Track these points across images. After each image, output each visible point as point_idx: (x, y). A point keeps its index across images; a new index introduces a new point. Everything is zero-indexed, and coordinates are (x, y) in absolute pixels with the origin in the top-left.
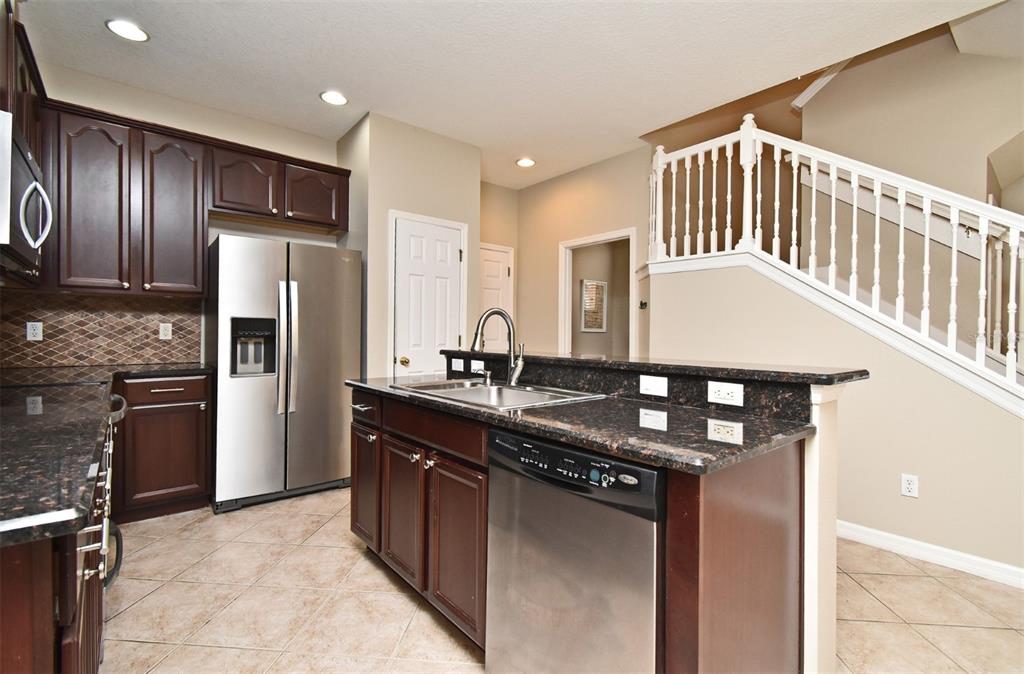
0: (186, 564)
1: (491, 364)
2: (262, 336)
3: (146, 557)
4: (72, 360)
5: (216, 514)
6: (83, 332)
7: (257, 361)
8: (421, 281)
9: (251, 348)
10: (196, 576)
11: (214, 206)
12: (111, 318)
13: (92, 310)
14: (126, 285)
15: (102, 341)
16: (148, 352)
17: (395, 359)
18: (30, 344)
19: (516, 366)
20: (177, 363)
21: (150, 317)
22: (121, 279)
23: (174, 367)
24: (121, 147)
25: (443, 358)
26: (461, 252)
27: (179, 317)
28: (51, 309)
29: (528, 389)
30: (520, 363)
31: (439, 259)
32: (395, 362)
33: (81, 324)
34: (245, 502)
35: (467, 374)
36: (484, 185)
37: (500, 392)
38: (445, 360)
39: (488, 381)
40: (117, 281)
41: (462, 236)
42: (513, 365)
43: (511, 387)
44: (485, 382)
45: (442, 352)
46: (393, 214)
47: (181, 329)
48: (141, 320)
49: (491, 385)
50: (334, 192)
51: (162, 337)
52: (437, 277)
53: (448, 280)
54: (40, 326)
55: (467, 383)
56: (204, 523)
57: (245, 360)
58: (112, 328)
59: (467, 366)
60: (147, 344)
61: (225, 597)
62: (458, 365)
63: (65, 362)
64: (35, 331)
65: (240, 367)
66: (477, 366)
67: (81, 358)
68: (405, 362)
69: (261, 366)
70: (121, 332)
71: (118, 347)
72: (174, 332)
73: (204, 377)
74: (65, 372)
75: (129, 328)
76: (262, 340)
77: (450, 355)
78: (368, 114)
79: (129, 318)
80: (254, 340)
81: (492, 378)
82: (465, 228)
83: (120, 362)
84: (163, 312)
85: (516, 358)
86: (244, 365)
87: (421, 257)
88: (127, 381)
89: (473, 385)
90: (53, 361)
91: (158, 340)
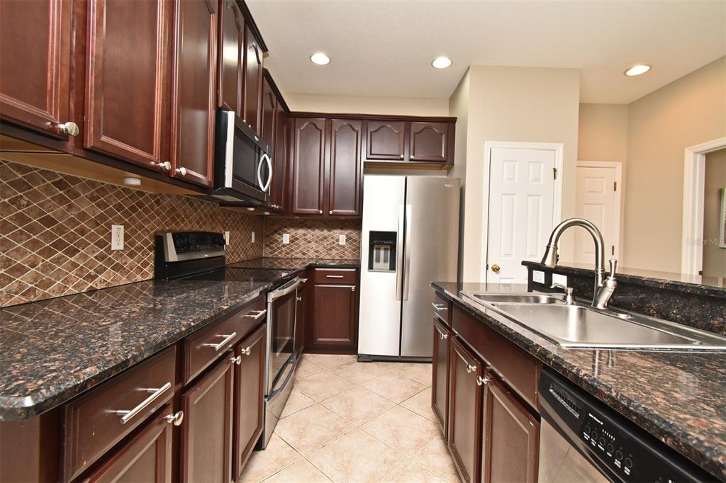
0: (330, 394)
1: (575, 280)
2: (388, 244)
3: (315, 381)
4: (300, 255)
5: (358, 361)
6: (306, 239)
7: (385, 261)
8: (513, 199)
9: (382, 252)
10: (332, 405)
11: (367, 159)
12: (317, 232)
13: (309, 228)
14: (321, 212)
15: (313, 245)
16: (334, 252)
17: (487, 266)
18: (284, 246)
19: (605, 285)
20: (347, 260)
21: (335, 231)
22: (319, 209)
23: (346, 262)
24: (321, 131)
25: (525, 269)
26: (555, 170)
27: (349, 231)
28: (293, 227)
29: (622, 316)
30: (611, 283)
31: (530, 179)
32: (487, 269)
33: (305, 235)
34: (375, 358)
35: (546, 287)
36: (583, 107)
37: (582, 314)
38: (527, 271)
39: (569, 298)
40: (317, 210)
41: (558, 155)
42: (600, 284)
43: (598, 311)
44: (565, 299)
45: (524, 263)
46: (488, 145)
47: (350, 238)
48: (332, 233)
49: (572, 304)
50: (444, 136)
51: (340, 243)
52: (529, 195)
53: (541, 197)
54: (288, 235)
55: (544, 298)
56: (350, 366)
57: (378, 261)
58: (318, 237)
59: (549, 279)
60: (333, 248)
61: (340, 430)
62: (539, 277)
63: (297, 256)
64: (286, 238)
65: (375, 264)
66: (560, 280)
67: (304, 254)
68: (496, 269)
69: (388, 264)
70: (322, 240)
71: (320, 249)
72: (347, 241)
73: (354, 270)
74: (297, 261)
75: (325, 238)
76: (389, 247)
77: (532, 267)
78: (469, 68)
79: (325, 232)
80: (384, 247)
81: (573, 295)
82: (560, 149)
83: (320, 257)
84: (342, 229)
85: (605, 276)
86: (377, 264)
87: (513, 179)
88: (317, 269)
89: (551, 301)
90: (293, 255)
91: (338, 245)
